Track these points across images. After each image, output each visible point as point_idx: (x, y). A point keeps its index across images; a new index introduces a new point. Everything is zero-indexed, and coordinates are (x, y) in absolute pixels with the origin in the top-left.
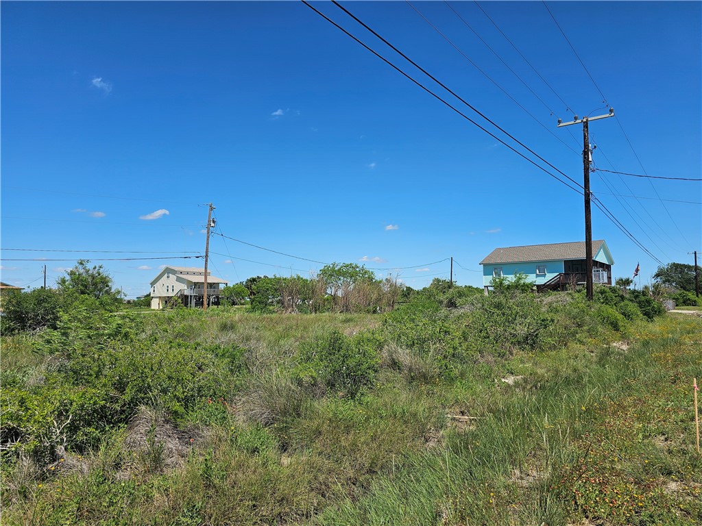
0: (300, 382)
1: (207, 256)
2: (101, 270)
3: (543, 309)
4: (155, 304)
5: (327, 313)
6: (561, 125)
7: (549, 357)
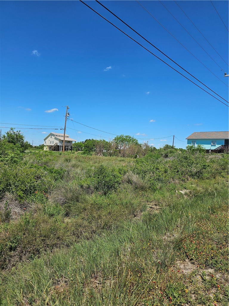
0: (82, 187)
1: (65, 129)
2: (20, 133)
3: (208, 161)
4: (45, 149)
5: (115, 157)
6: (226, 75)
7: (205, 182)
